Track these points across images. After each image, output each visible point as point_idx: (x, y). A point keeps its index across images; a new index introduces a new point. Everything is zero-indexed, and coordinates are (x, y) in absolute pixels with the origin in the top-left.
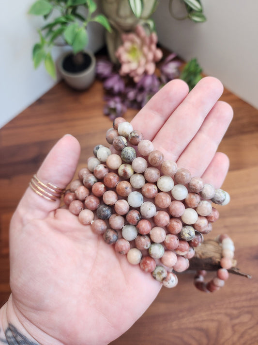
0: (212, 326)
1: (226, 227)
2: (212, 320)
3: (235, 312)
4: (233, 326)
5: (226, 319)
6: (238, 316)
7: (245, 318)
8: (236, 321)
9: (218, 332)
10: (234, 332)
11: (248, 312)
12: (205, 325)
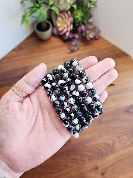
0: (110, 142)
1: (113, 99)
2: (110, 139)
3: (120, 135)
4: (120, 141)
5: (116, 138)
6: (121, 137)
7: (124, 137)
8: (121, 139)
9: (113, 144)
10: (120, 143)
11: (126, 135)
12: (107, 142)
